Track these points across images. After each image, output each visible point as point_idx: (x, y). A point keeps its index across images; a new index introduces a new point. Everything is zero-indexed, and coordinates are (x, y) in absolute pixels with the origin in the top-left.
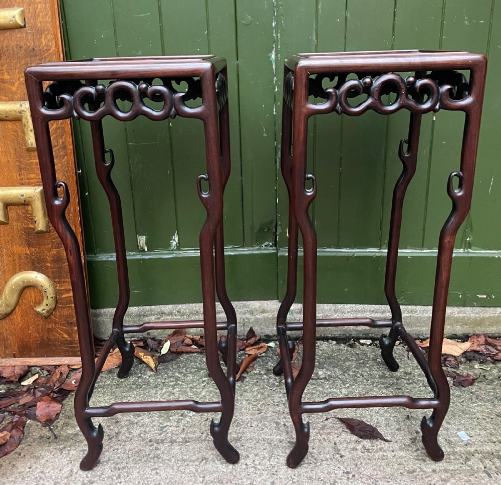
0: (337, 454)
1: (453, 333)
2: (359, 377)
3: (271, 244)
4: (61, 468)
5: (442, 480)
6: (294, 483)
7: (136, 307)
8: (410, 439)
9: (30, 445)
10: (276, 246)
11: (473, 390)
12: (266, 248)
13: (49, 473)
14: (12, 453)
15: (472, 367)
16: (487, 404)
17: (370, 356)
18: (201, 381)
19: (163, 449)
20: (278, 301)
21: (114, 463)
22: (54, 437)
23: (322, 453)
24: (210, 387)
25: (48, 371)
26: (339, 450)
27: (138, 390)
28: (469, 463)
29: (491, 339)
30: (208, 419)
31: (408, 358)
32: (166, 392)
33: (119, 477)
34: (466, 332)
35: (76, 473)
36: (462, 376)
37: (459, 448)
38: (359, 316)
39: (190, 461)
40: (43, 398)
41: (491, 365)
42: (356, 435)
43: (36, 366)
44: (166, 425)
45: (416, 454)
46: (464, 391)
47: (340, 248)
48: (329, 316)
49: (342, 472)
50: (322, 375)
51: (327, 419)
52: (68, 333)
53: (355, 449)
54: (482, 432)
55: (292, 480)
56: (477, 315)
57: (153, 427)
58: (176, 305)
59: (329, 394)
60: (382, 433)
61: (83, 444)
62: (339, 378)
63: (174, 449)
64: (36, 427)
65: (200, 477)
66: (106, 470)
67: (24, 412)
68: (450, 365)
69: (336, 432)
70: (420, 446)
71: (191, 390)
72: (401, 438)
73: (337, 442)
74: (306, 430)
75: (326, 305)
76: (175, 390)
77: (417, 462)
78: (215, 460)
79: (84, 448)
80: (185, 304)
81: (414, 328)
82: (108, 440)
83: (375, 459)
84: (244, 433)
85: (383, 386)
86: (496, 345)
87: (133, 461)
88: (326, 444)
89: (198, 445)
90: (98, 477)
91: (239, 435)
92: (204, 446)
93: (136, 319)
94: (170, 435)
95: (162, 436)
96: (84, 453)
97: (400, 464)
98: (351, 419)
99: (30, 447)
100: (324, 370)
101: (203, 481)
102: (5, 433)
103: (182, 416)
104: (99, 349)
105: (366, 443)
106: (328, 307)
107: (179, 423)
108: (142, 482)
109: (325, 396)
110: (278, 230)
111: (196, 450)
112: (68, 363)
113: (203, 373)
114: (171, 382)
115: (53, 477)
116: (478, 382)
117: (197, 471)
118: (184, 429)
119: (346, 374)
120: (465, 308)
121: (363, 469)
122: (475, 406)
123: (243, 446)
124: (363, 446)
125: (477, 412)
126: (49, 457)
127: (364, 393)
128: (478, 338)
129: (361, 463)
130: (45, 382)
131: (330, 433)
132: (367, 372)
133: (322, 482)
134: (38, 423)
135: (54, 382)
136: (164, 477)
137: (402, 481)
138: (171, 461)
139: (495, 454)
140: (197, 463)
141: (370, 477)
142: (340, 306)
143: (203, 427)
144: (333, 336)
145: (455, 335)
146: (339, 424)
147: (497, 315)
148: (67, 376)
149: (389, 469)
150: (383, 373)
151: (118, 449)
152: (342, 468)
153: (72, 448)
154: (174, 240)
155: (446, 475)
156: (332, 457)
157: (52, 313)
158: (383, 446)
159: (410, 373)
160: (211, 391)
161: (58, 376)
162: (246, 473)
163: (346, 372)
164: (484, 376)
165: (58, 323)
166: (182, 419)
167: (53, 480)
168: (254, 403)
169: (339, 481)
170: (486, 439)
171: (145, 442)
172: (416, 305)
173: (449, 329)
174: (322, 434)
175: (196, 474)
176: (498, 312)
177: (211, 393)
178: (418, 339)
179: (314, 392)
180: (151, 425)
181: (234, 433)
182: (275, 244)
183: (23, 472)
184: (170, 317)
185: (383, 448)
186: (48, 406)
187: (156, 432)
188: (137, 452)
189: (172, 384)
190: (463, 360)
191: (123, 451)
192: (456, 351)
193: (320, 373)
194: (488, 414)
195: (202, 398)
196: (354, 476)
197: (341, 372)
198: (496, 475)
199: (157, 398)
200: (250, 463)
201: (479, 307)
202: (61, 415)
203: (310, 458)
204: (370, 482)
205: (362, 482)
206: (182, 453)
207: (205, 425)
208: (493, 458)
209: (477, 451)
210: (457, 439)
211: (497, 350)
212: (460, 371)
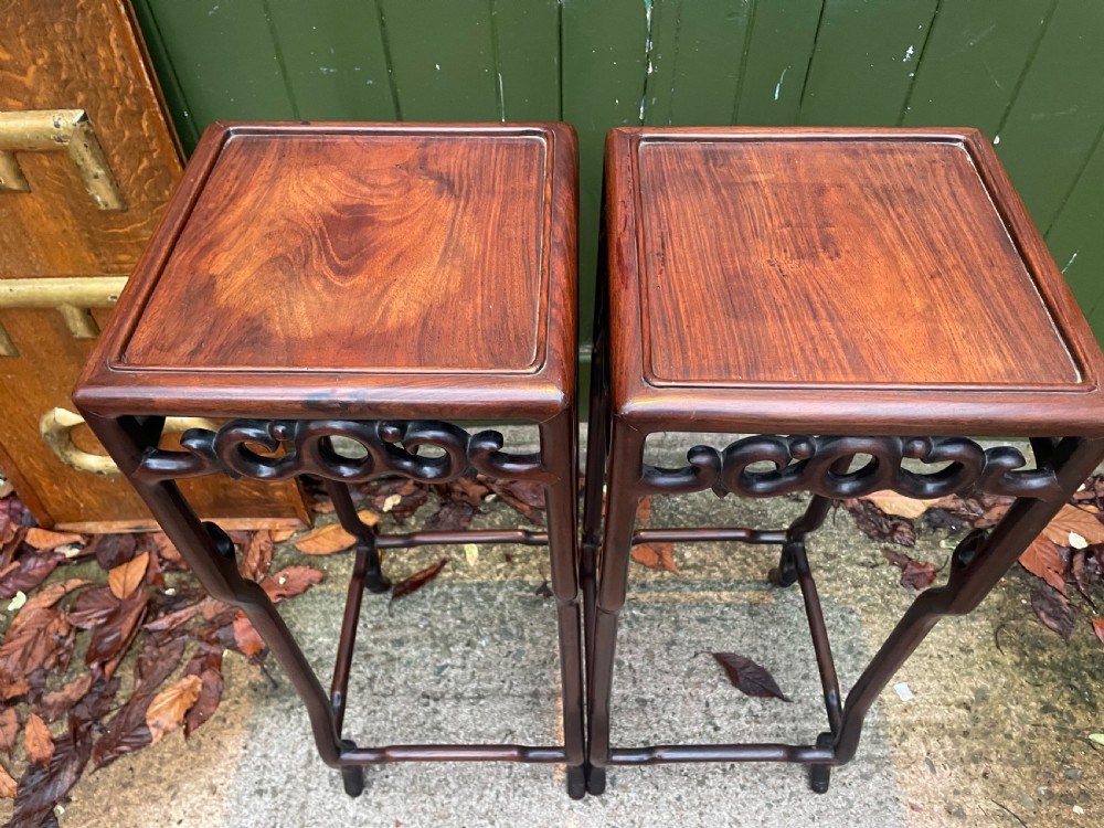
0: (710, 723)
2: (749, 565)
4: (293, 748)
6: (646, 779)
9: (237, 702)
13: (276, 757)
14: (212, 718)
15: (937, 544)
19: (444, 711)
21: (372, 738)
22: (271, 685)
23: (686, 722)
26: (713, 717)
28: (905, 744)
30: (510, 652)
31: (834, 521)
32: (438, 596)
36: (920, 566)
37: (893, 715)
39: (489, 737)
42: (739, 689)
44: (443, 663)
50: (690, 559)
51: (696, 655)
53: (736, 716)
54: (934, 685)
55: (642, 775)
57: (425, 668)
60: (781, 685)
62: (719, 567)
63: (462, 713)
64: (240, 666)
67: (214, 636)
68: (900, 540)
69: (710, 681)
71: (479, 590)
72: (808, 695)
73: (711, 700)
76: (456, 589)
83: (766, 735)
87: (401, 735)
88: (693, 705)
89: (499, 707)
92: (508, 708)
94: (452, 684)
95: (441, 685)
98: (734, 656)
99: (237, 706)
100: (694, 548)
101: (510, 774)
102: (193, 678)
103: (468, 645)
104: (315, 498)
105: (753, 703)
107: (464, 659)
111: (496, 715)
112: (268, 530)
116: (941, 579)
118: (474, 672)
124: (750, 709)
125: (932, 642)
126: (270, 727)
131: (700, 683)
132: (764, 554)
133: (686, 778)
134: (243, 658)
139: (946, 727)
140: (499, 741)
143: (502, 669)
146: (714, 666)
151: (375, 711)
156: (702, 731)
158: (779, 709)
159: (834, 556)
161: (257, 557)
166: (469, 652)
167: (285, 771)
169: (710, 776)
170: (938, 698)
171: (416, 696)
174: (688, 684)
177: (511, 597)
180: (422, 664)
183: (236, 756)
185: (779, 713)
187: (431, 677)
188: (406, 719)
190: (923, 526)
192: (913, 509)
193: (688, 555)
194: (947, 647)
195: (498, 608)
197: (722, 555)
198: (942, 769)
199: (426, 607)
204: (755, 778)
205: (744, 778)
206: (475, 720)
207: (506, 664)
208: (943, 735)
209: (920, 723)
210: (893, 697)
211: (983, 506)
212: (915, 552)
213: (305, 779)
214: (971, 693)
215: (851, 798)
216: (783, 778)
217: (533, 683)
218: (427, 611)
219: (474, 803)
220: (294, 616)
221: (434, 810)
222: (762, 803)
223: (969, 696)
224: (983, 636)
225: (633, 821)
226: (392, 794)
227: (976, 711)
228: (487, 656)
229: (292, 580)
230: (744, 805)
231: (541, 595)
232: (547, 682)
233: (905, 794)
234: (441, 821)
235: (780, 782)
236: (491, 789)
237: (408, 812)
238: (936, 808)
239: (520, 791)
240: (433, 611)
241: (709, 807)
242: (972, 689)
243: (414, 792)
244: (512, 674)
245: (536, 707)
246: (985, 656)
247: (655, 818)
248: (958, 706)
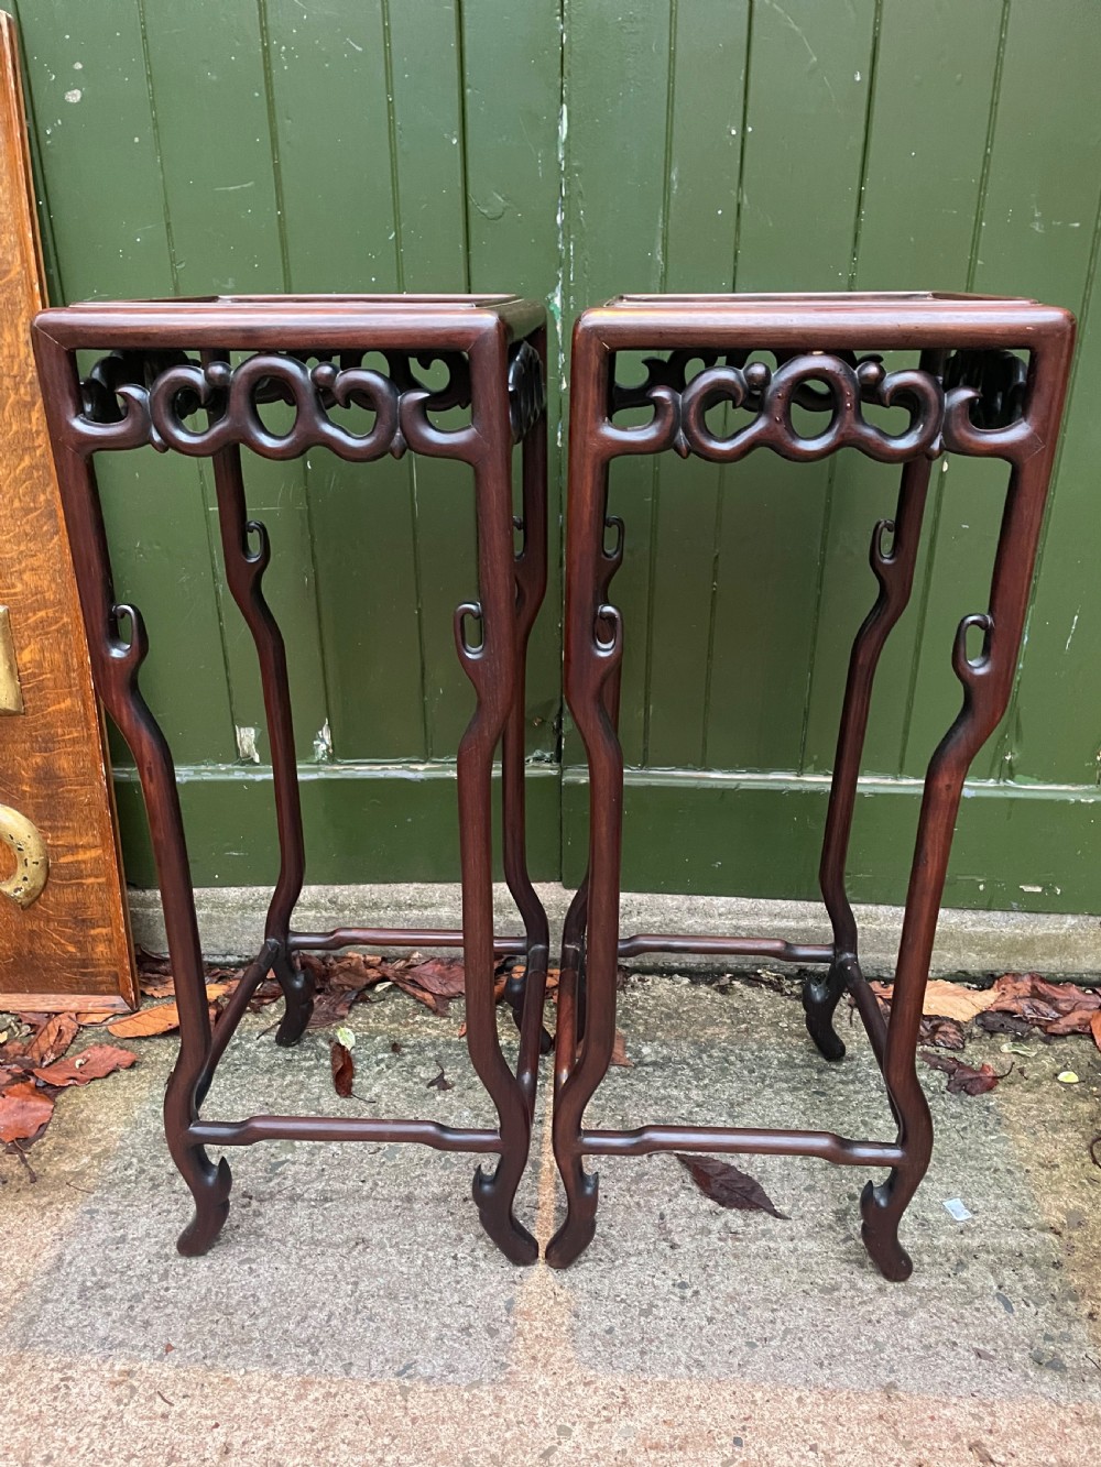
0: (664, 1240)
1: (959, 968)
2: (732, 1064)
3: (547, 755)
4: (38, 1250)
5: (897, 1313)
6: (560, 1304)
7: (236, 889)
8: (833, 1212)
10: (559, 760)
11: (991, 1104)
12: (536, 764)
13: (8, 1261)
15: (996, 1050)
16: (1020, 1137)
17: (763, 1014)
18: (374, 1059)
19: (271, 1214)
20: (560, 884)
21: (156, 1243)
22: (28, 1178)
23: (629, 1237)
24: (391, 1075)
25: (32, 1026)
26: (670, 1232)
27: (229, 1076)
28: (964, 1274)
29: (1045, 985)
31: (851, 1022)
33: (165, 1276)
34: (989, 968)
35: (70, 1263)
36: (970, 1069)
37: (943, 1237)
38: (744, 923)
39: (330, 1245)
40: (12, 1088)
41: (1041, 1046)
42: (712, 1198)
43: (7, 1012)
44: (283, 1159)
45: (843, 1248)
46: (970, 1103)
47: (705, 770)
48: (676, 922)
49: (671, 1283)
50: (649, 1055)
52: (77, 943)
53: (706, 1231)
54: (1003, 1203)
55: (555, 1299)
56: (1018, 931)
57: (254, 1163)
58: (326, 887)
59: (661, 1100)
60: (772, 1196)
61: (92, 1196)
62: (688, 1064)
63: (296, 1215)
65: (348, 1284)
66: (138, 1258)
68: (944, 1042)
69: (667, 1188)
70: (855, 1229)
72: (813, 1209)
73: (667, 1212)
74: (589, 1190)
75: (669, 896)
76: (314, 1078)
77: (844, 1265)
78: (385, 1246)
79: (93, 1207)
80: (348, 884)
81: (870, 955)
82: (150, 1189)
83: (749, 1256)
84: (458, 1184)
85: (785, 1085)
86: (1056, 999)
88: (640, 1216)
90: (118, 1275)
91: (447, 1188)
92: (364, 1212)
93: (236, 916)
94: (289, 1183)
95: (271, 1184)
96: (92, 1218)
97: (804, 1270)
98: (706, 1161)
100: (655, 1044)
104: (149, 978)
105: (731, 1217)
106: (675, 903)
107: (313, 1155)
108: (214, 1290)
109: (651, 1105)
110: (564, 725)
111: (346, 1219)
112: (79, 1009)
113: (379, 1043)
114: (305, 1059)
115: (18, 1272)
116: (1005, 1085)
117: (341, 1268)
118: (323, 1170)
119: (704, 1056)
120: (991, 913)
121: (718, 1278)
122: (993, 1140)
123: (452, 1214)
124: (726, 1224)
125: (996, 1155)
126: (12, 1224)
127: (740, 1099)
128: (1016, 982)
129: (717, 1265)
130: (21, 1052)
131: (652, 1191)
132: (752, 1053)
133: (623, 1305)
135: (43, 1049)
136: (266, 1279)
137: (805, 1311)
138: (284, 1244)
139: (1026, 1255)
140: (344, 1251)
141: (732, 1298)
142: (701, 901)
143: (366, 1166)
144: (683, 966)
145: (964, 972)
146: (677, 1170)
147: (1062, 932)
148: (74, 1037)
149: (778, 1281)
150: (790, 1056)
151: (169, 1212)
152: (672, 1273)
153: (68, 1204)
154: (323, 740)
155: (909, 1300)
156: (652, 1247)
157: (38, 897)
158: (771, 1226)
160: (394, 1085)
161: (52, 1039)
162: (451, 1279)
163: (702, 1051)
164: (1021, 1071)
165: (53, 921)
166: (321, 1147)
168: (487, 1116)
169: (660, 1303)
170: (1009, 1219)
172: (877, 904)
173: (951, 959)
174: (635, 1192)
175: (339, 1276)
176: (1066, 926)
178: (879, 979)
179: (626, 1093)
180: (251, 1159)
181: (435, 1184)
182: (558, 757)
184: (313, 912)
185: (769, 1231)
186: (23, 1107)
189: (307, 1064)
190: (975, 1030)
191: (180, 1217)
192: (961, 1010)
193: (646, 1050)
194: (1020, 1160)
196: (696, 1293)
197: (693, 1051)
198: (1023, 1306)
200: (463, 1255)
201: (1023, 912)
202: (50, 1128)
203: (601, 1247)
204: (731, 1309)
205: (714, 1308)
206: (313, 1226)
207: (371, 1162)
208: (1021, 1265)
209: (984, 1248)
210: (943, 1216)
211: (1058, 1011)
212: (965, 1056)
213: (44, 1288)
214: (1059, 1214)
215: (880, 1339)
216: (773, 1310)
217: (407, 1184)
218: (271, 1100)
219: (292, 1327)
220: (84, 1102)
221: (228, 1332)
222: (740, 1341)
223: (1057, 1218)
224: (1071, 1150)
225: (534, 1358)
226: (168, 1311)
227: (1070, 1238)
228: (345, 1152)
229: (92, 1064)
230: (712, 1344)
231: (436, 1087)
232: (427, 1184)
233: (967, 1336)
234: (235, 1347)
235: (768, 1315)
236: (321, 1310)
237: (187, 1334)
238: (1017, 1356)
239: (365, 1313)
240: (280, 1100)
241: (656, 1343)
242: (1060, 1209)
243: (204, 1309)
244: (379, 1174)
245: (407, 1212)
246: (1076, 1173)
247: (570, 1354)
248: (1043, 1230)
